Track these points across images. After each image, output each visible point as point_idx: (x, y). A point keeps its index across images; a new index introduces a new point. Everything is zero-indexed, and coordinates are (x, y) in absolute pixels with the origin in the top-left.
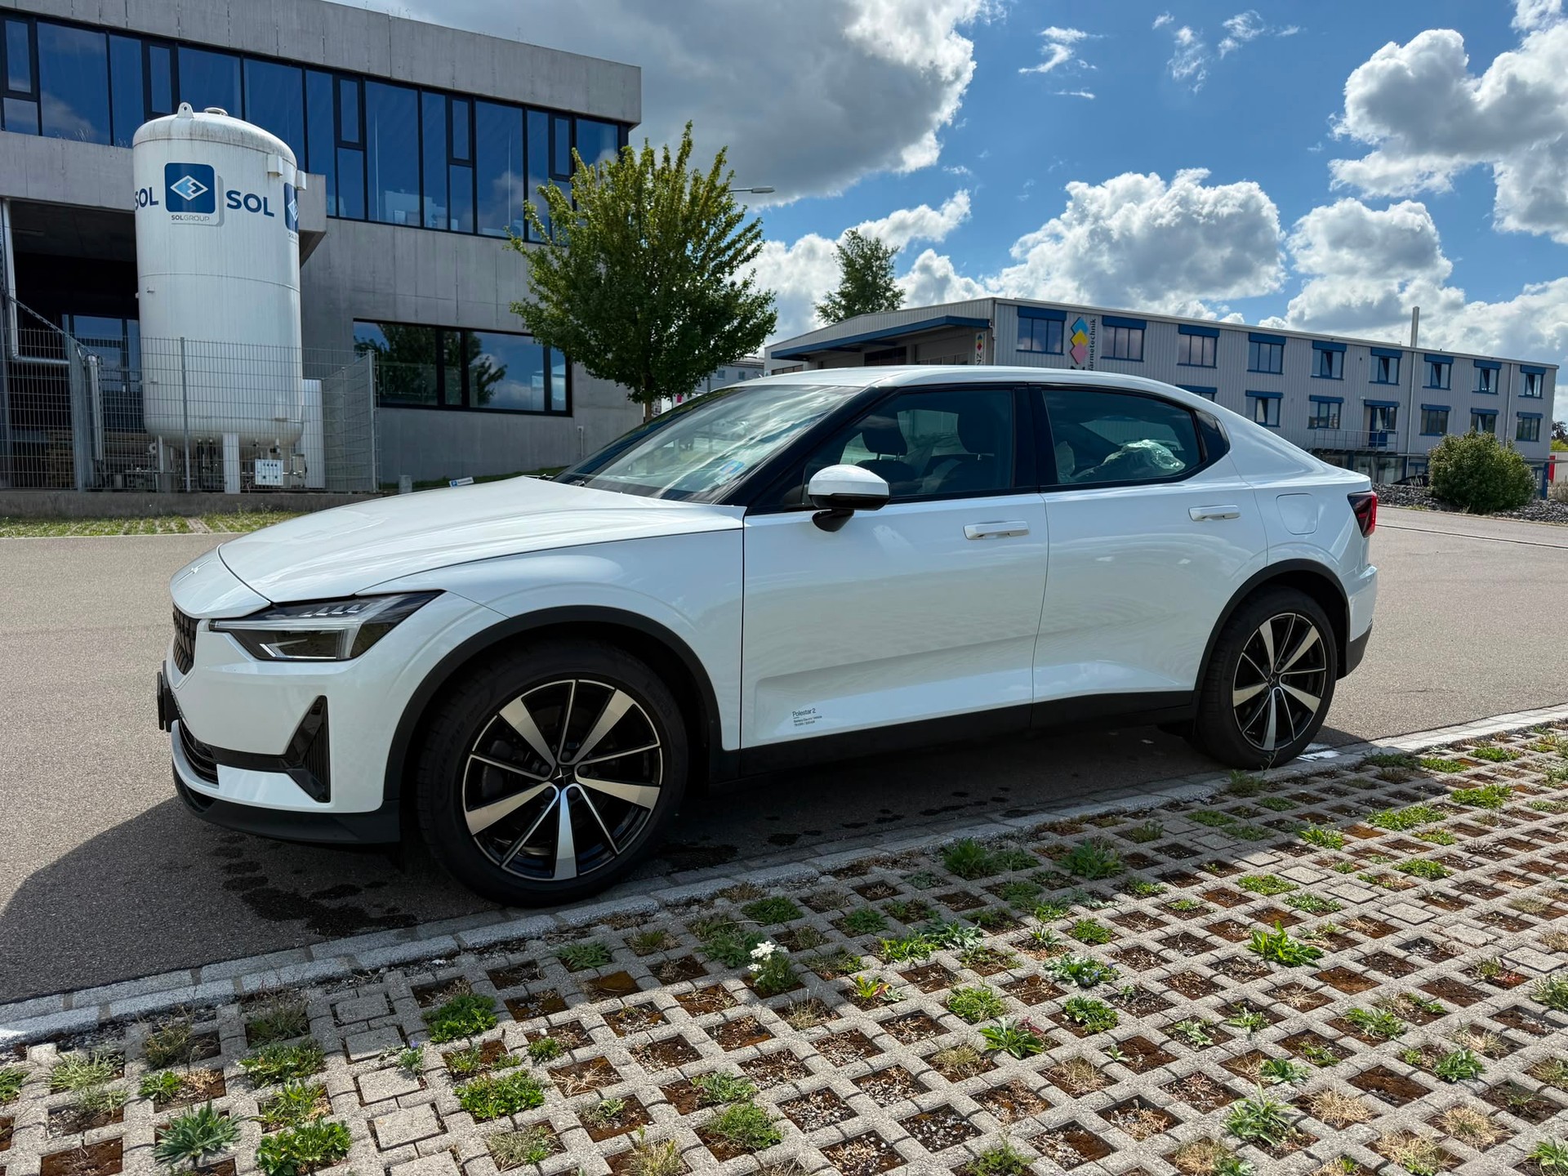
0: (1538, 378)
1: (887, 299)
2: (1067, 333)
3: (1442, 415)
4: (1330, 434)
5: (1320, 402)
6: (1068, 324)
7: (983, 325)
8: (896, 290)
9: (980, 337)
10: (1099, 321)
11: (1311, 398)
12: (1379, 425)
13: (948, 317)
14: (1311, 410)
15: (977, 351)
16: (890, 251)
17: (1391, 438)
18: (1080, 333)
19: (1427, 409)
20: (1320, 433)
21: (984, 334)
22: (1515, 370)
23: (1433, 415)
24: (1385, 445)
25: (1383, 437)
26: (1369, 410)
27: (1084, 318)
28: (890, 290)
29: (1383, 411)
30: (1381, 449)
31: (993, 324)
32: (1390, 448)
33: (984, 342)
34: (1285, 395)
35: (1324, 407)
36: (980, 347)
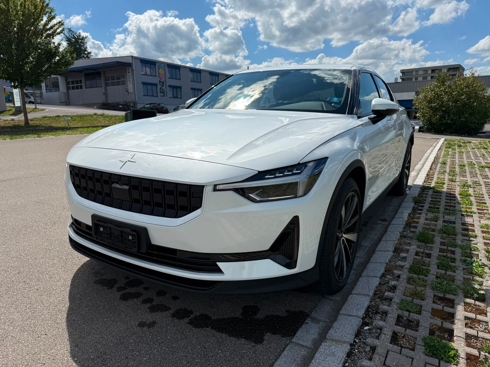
1: (86, 54)
2: (157, 69)
6: (157, 66)
7: (130, 65)
8: (89, 51)
9: (128, 69)
10: (166, 66)
13: (117, 61)
15: (128, 74)
16: (84, 37)
18: (161, 69)
21: (130, 68)
27: (162, 64)
28: (86, 51)
31: (133, 65)
33: (130, 71)
36: (129, 72)
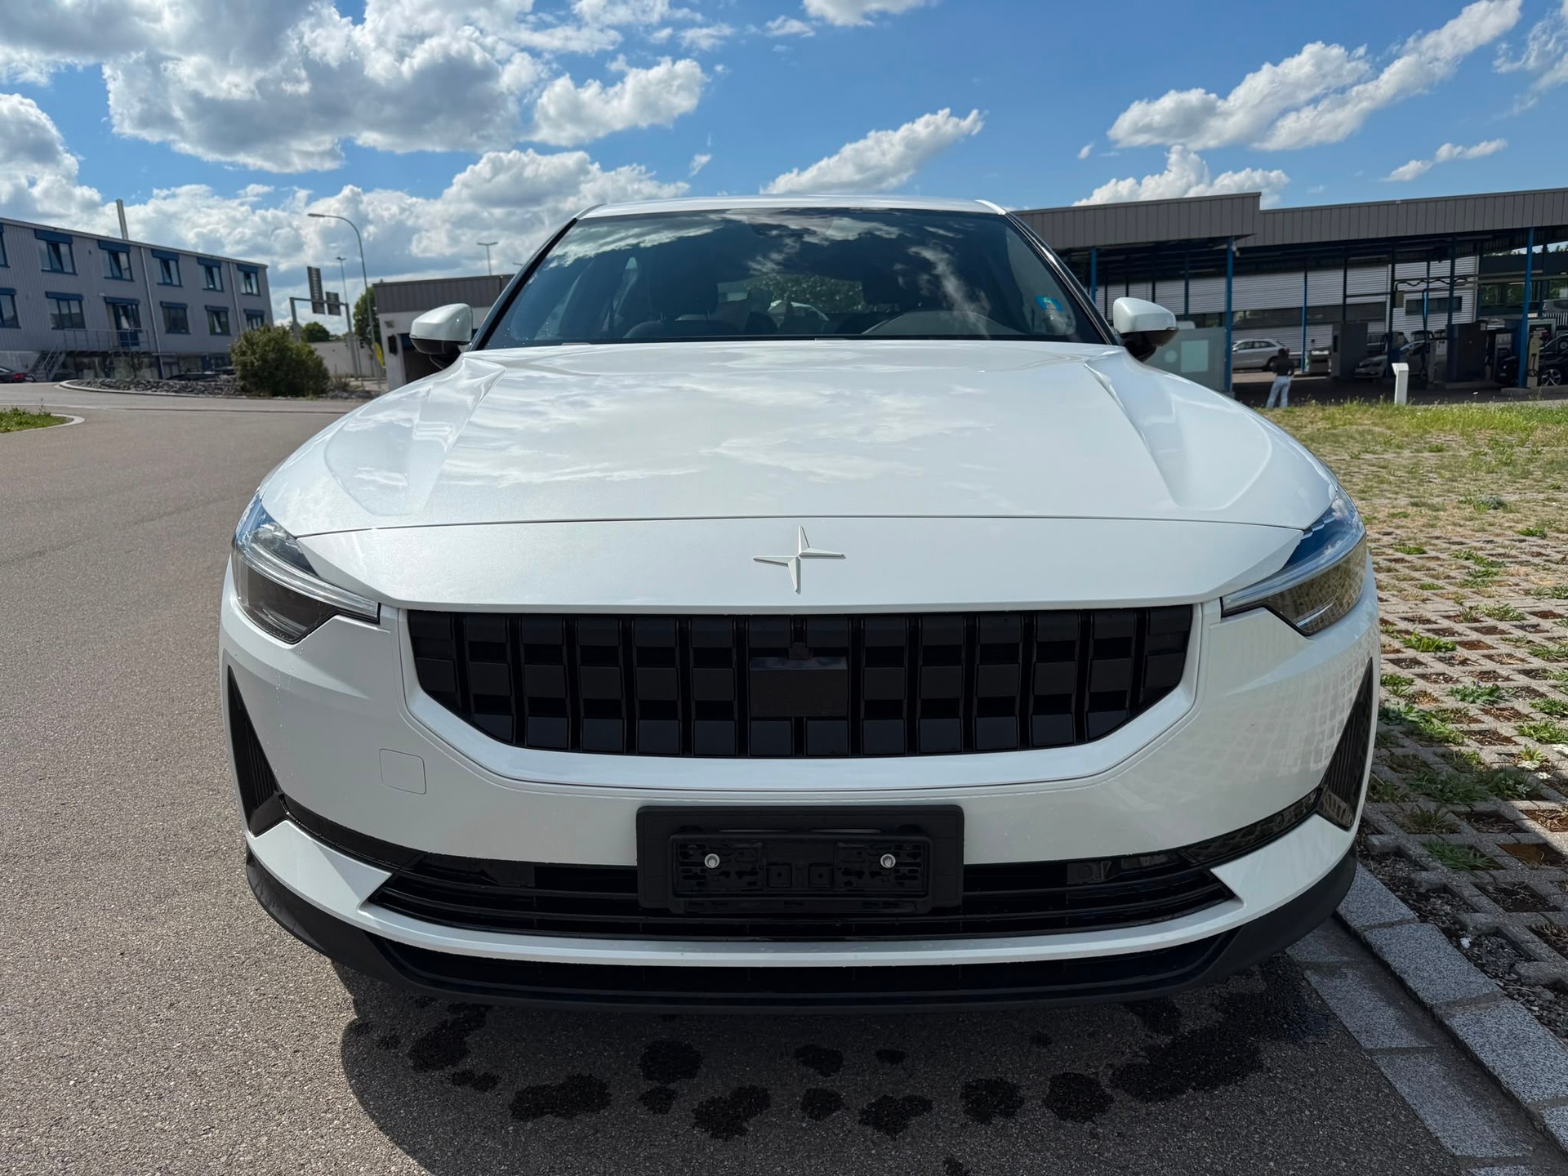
0: (253, 275)
3: (181, 313)
4: (80, 334)
5: (58, 300)
11: (48, 295)
12: (125, 324)
14: (51, 308)
17: (142, 337)
19: (167, 307)
20: (69, 333)
22: (233, 269)
23: (173, 312)
24: (138, 344)
25: (134, 336)
26: (110, 307)
29: (125, 308)
30: (134, 349)
32: (143, 347)
34: (18, 292)
35: (63, 304)
